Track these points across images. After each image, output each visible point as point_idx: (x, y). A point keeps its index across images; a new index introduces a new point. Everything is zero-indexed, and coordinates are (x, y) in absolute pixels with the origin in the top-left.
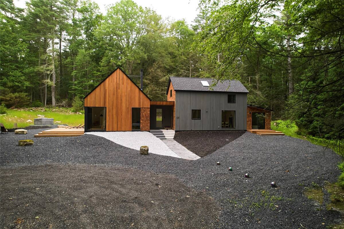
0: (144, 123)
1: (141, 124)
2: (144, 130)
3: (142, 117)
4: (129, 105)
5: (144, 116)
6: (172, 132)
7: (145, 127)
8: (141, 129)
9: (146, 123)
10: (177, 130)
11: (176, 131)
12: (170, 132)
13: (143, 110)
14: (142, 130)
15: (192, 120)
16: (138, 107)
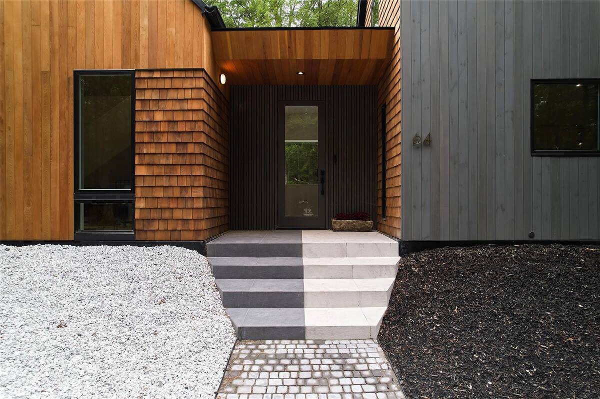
0: (164, 182)
1: (138, 192)
2: (159, 237)
3: (146, 139)
4: (52, 52)
5: (163, 127)
6: (379, 251)
7: (167, 215)
8: (138, 226)
9: (174, 181)
10: (415, 237)
11: (407, 249)
12: (361, 251)
13: (154, 84)
14: (150, 236)
15: (536, 159)
16: (117, 66)
